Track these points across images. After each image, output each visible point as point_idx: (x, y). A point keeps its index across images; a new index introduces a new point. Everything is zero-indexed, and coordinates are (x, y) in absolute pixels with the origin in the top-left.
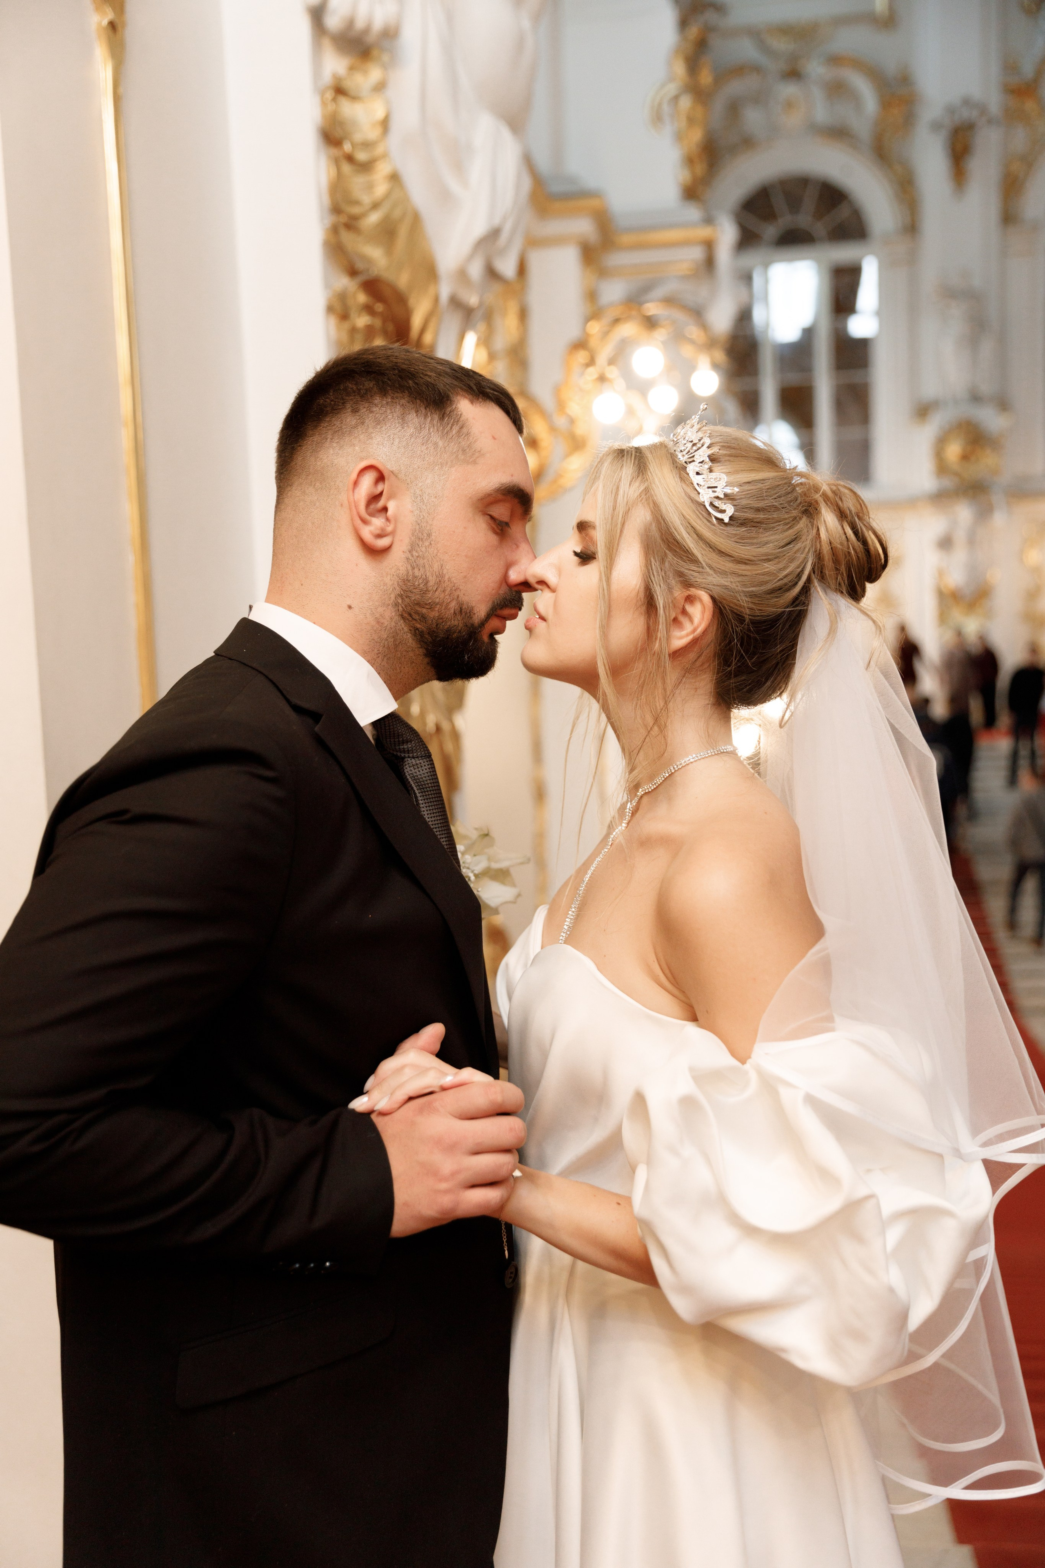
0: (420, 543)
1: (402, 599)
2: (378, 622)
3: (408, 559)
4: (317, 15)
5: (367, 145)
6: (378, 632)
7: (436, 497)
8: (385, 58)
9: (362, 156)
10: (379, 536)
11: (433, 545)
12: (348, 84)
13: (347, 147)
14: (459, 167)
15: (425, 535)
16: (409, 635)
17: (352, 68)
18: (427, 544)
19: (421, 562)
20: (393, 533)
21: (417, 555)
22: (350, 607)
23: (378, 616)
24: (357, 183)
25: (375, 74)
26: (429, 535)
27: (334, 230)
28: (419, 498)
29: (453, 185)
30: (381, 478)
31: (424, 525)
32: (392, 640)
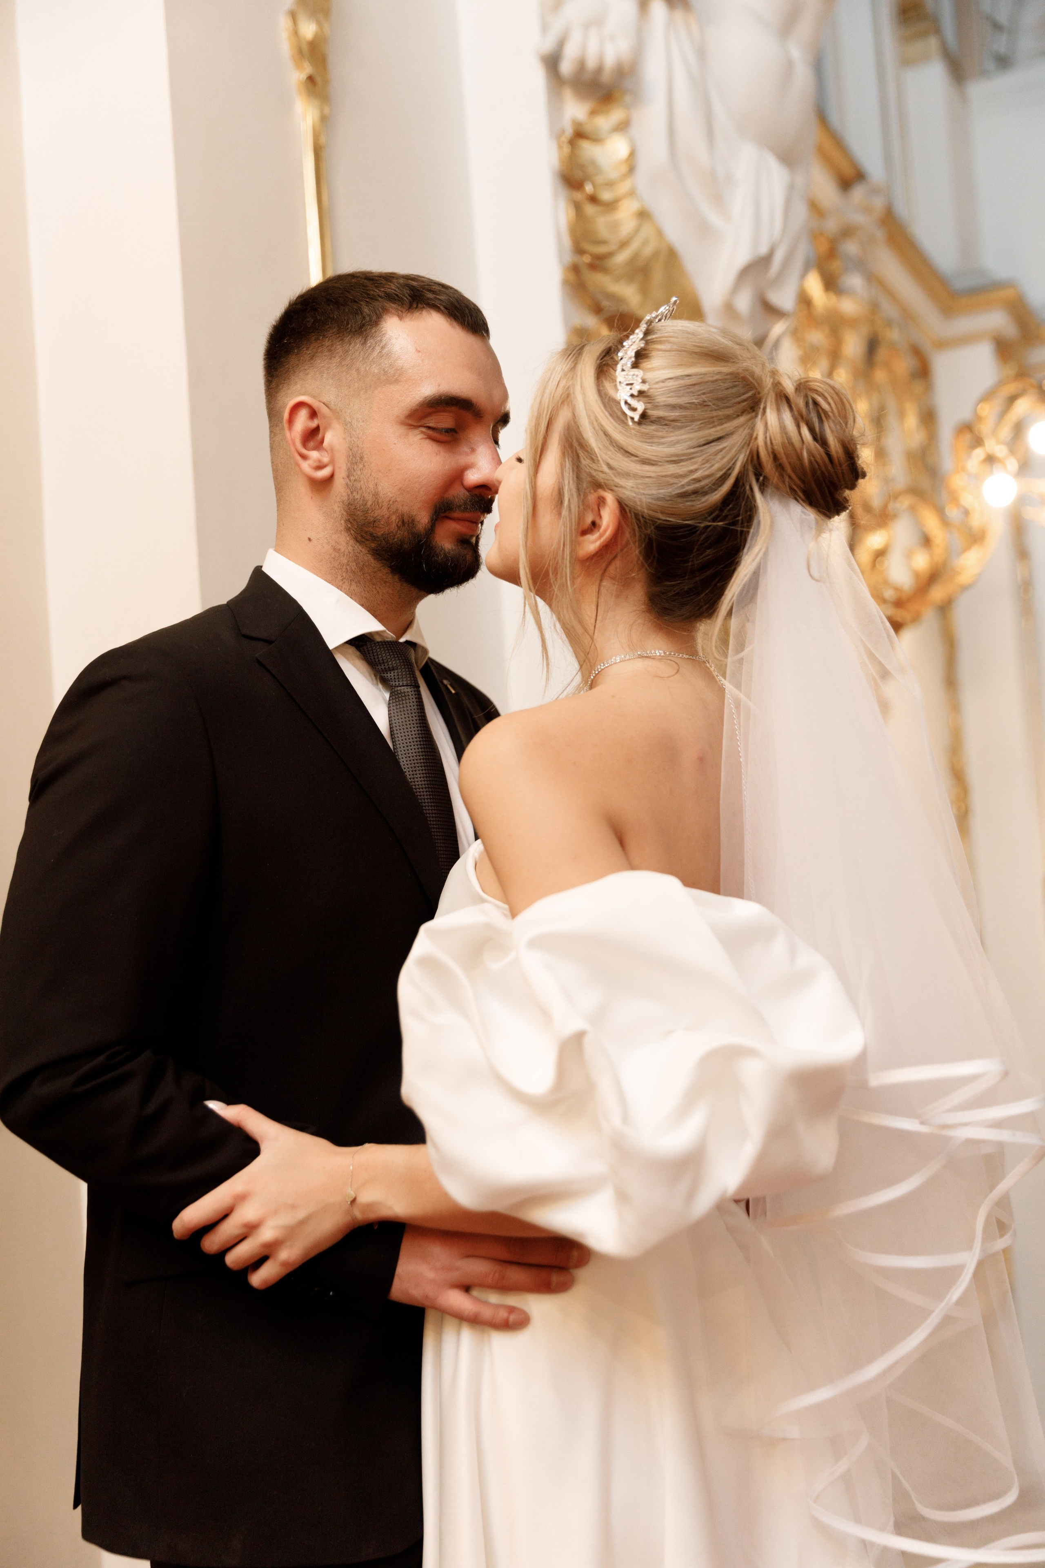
0: (355, 467)
1: (351, 523)
2: (335, 549)
3: (347, 484)
4: (552, 62)
5: (610, 184)
6: (336, 559)
7: (363, 421)
8: (628, 99)
9: (606, 196)
10: (320, 467)
11: (367, 467)
12: (588, 128)
13: (589, 188)
14: (718, 199)
15: (358, 458)
16: (370, 556)
17: (593, 113)
18: (361, 466)
19: (358, 485)
20: (332, 462)
21: (354, 478)
22: (310, 540)
23: (333, 543)
24: (601, 223)
25: (616, 115)
26: (361, 458)
27: (575, 269)
28: (349, 425)
29: (713, 217)
30: (313, 414)
31: (355, 449)
32: (355, 564)
